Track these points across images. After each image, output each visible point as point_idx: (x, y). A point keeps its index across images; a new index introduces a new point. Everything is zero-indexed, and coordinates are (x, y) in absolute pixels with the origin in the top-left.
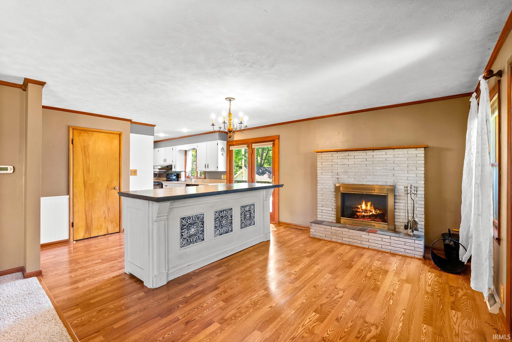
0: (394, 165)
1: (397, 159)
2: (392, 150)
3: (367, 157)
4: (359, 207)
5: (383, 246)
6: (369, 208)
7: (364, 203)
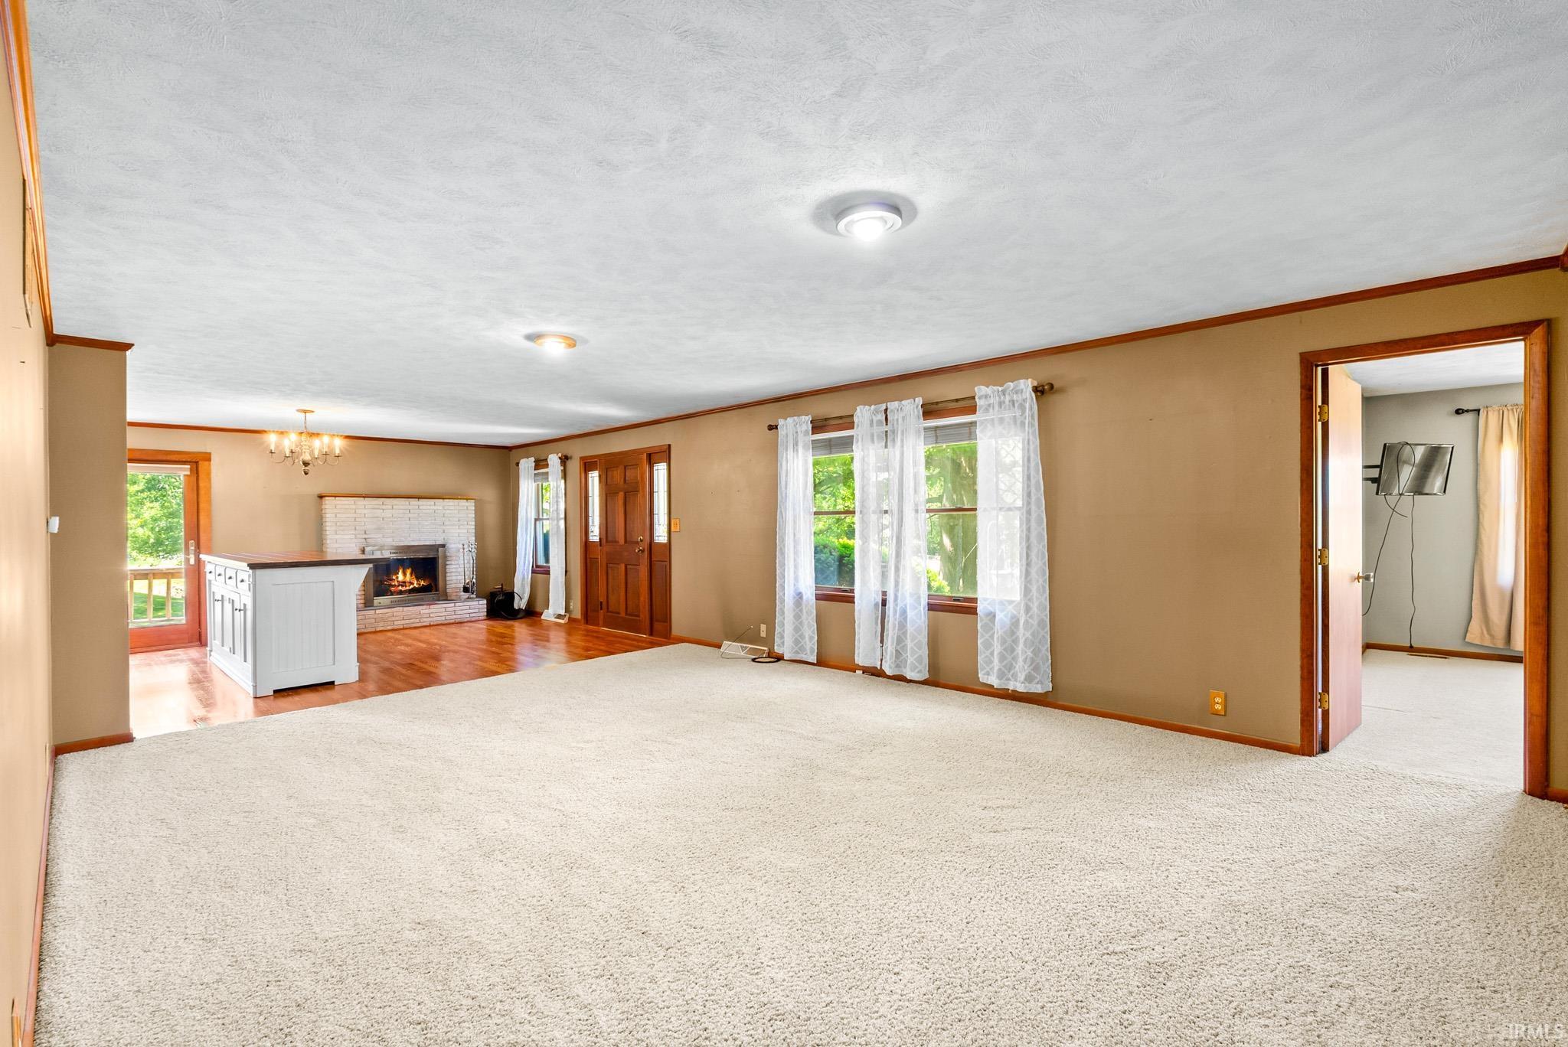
0: (444, 519)
1: (448, 511)
2: (441, 500)
3: (410, 507)
4: (394, 577)
5: (447, 618)
6: (408, 578)
7: (401, 571)
